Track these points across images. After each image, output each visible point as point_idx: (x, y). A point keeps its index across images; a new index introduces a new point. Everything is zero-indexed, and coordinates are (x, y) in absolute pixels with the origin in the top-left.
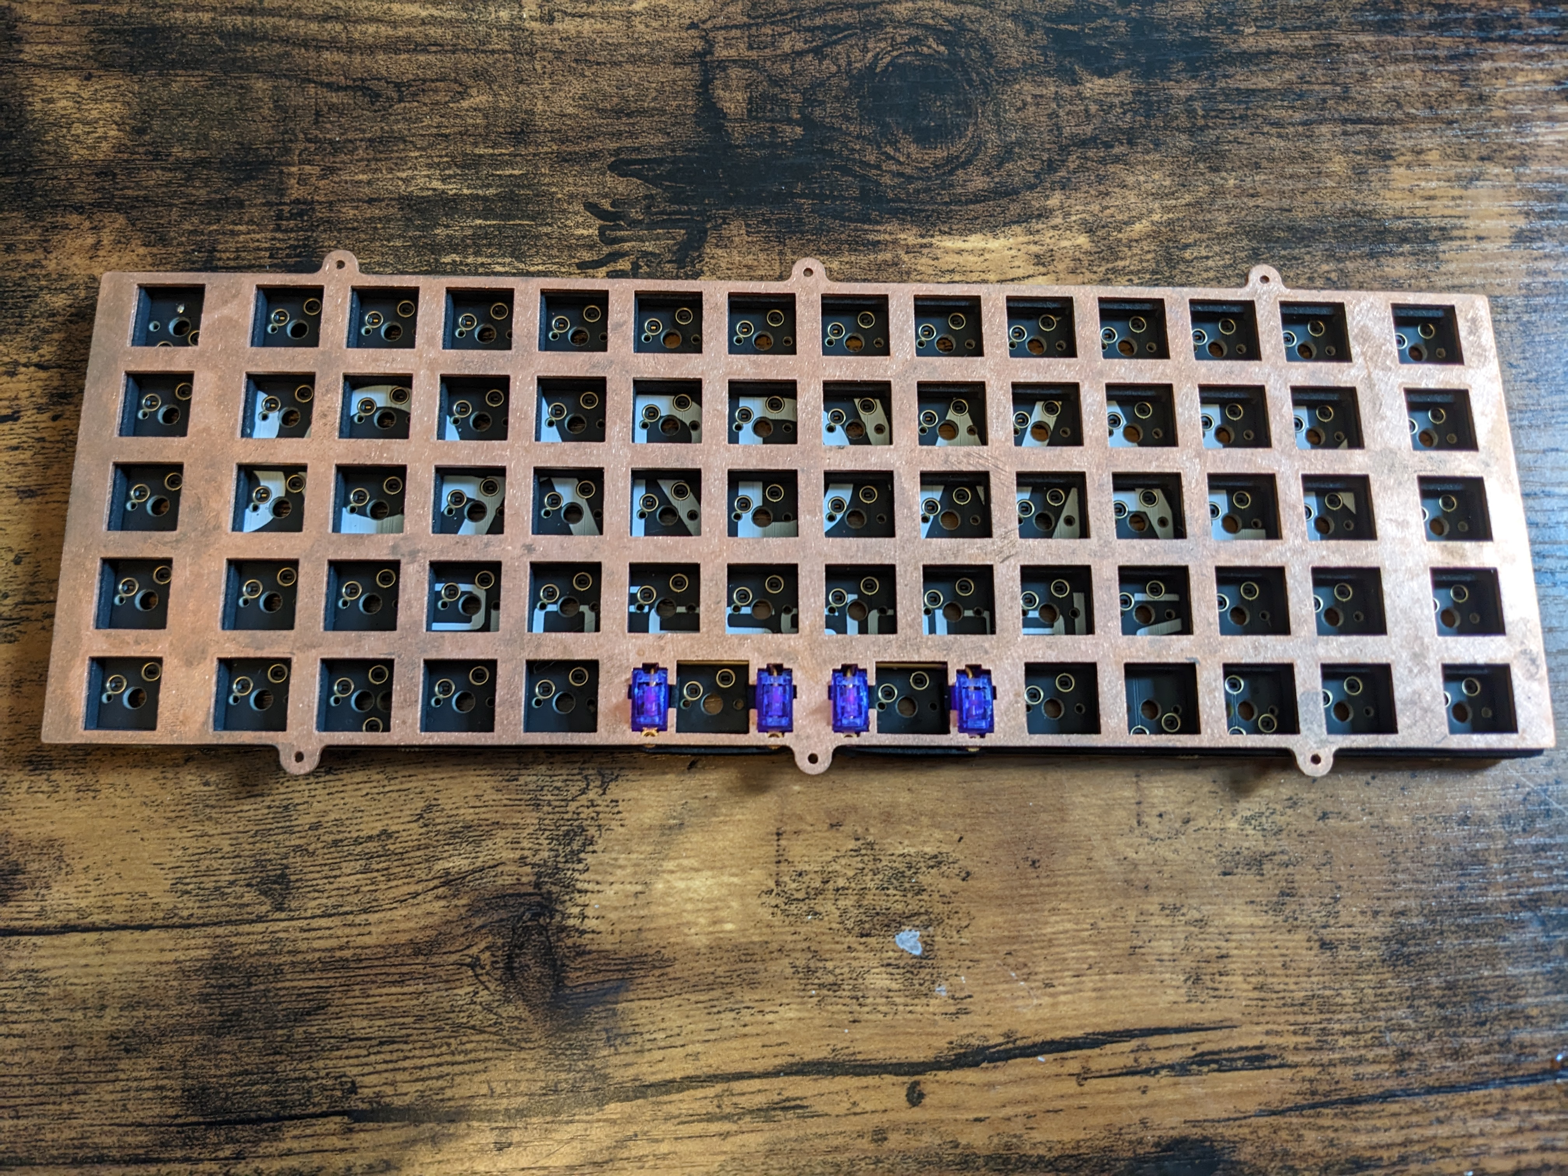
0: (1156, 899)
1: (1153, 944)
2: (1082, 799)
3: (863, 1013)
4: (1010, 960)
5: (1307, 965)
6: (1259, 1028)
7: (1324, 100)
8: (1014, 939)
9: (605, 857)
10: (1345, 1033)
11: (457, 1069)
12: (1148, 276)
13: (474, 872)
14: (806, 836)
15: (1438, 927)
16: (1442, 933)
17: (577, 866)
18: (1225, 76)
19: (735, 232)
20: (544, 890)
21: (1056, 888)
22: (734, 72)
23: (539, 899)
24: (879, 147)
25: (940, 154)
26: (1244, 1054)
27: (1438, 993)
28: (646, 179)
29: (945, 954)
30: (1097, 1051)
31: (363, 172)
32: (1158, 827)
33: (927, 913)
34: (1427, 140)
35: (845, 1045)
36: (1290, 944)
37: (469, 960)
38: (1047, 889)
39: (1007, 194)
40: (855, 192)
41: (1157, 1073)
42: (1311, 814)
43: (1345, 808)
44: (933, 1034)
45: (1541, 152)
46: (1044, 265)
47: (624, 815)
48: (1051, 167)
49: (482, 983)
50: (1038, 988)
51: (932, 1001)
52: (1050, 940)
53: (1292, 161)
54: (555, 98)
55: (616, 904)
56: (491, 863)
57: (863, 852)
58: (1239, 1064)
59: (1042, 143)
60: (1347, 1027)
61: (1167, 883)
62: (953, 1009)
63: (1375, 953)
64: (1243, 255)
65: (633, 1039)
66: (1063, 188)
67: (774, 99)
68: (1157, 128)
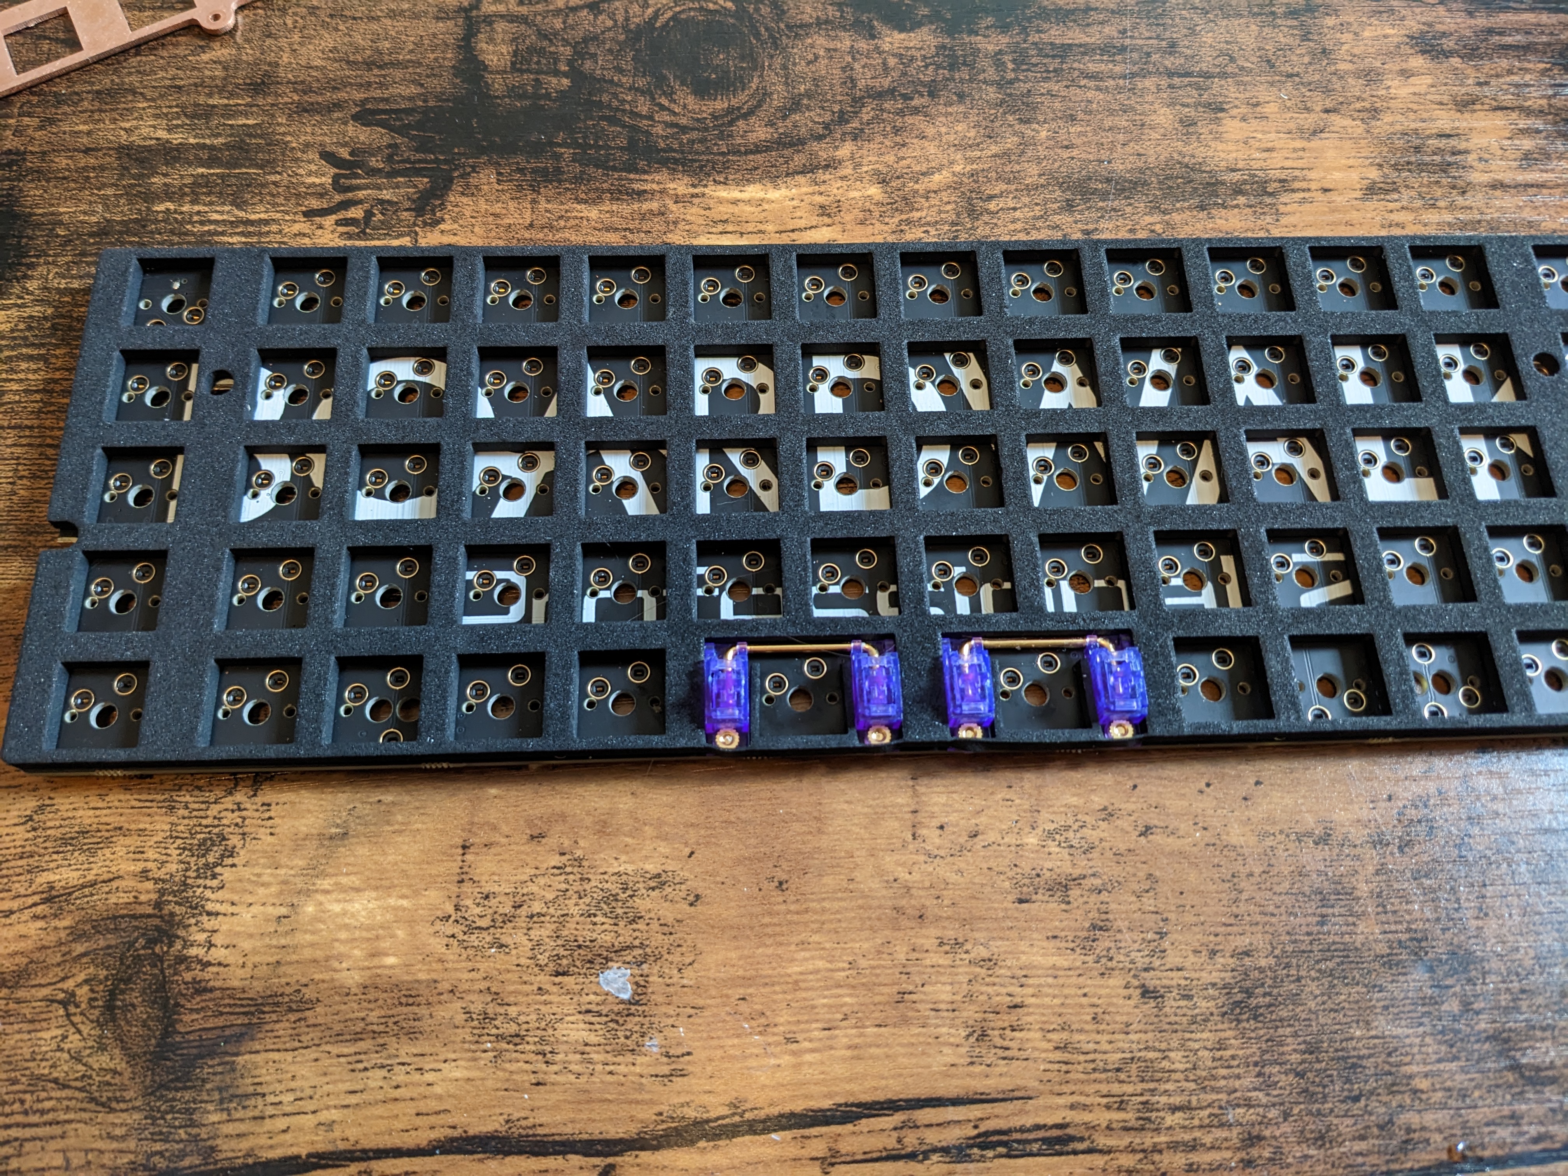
0: (933, 932)
1: (927, 988)
2: (845, 806)
3: (550, 1073)
4: (744, 1007)
5: (1125, 1019)
6: (1061, 1101)
7: (1148, 54)
8: (748, 981)
9: (246, 873)
10: (1174, 1109)
11: (28, 1133)
12: (947, 227)
13: (83, 886)
14: (498, 849)
15: (1293, 972)
16: (1299, 980)
17: (209, 883)
18: (1039, 32)
19: (485, 181)
20: (165, 912)
21: (807, 917)
22: (500, 26)
23: (157, 922)
24: (653, 99)
25: (720, 105)
26: (1041, 1134)
27: (1295, 1057)
28: (391, 129)
29: (660, 999)
30: (849, 1127)
31: (85, 123)
32: (937, 841)
33: (642, 946)
34: (1263, 93)
35: (523, 1115)
36: (1103, 992)
37: (62, 996)
38: (795, 918)
39: (792, 145)
40: (622, 142)
41: (926, 1158)
42: (1130, 829)
43: (1174, 824)
44: (638, 1102)
45: (1392, 104)
46: (829, 215)
47: (277, 821)
48: (842, 118)
49: (74, 1024)
50: (778, 1044)
51: (640, 1060)
52: (796, 982)
53: (1112, 113)
54: (303, 51)
55: (252, 930)
56: (106, 877)
57: (569, 869)
58: (1035, 1147)
59: (834, 96)
60: (1177, 1100)
61: (949, 912)
62: (666, 1070)
63: (1212, 1004)
64: (1055, 206)
65: (252, 1102)
66: (855, 139)
67: (541, 52)
68: (962, 81)
